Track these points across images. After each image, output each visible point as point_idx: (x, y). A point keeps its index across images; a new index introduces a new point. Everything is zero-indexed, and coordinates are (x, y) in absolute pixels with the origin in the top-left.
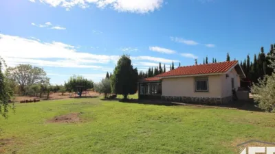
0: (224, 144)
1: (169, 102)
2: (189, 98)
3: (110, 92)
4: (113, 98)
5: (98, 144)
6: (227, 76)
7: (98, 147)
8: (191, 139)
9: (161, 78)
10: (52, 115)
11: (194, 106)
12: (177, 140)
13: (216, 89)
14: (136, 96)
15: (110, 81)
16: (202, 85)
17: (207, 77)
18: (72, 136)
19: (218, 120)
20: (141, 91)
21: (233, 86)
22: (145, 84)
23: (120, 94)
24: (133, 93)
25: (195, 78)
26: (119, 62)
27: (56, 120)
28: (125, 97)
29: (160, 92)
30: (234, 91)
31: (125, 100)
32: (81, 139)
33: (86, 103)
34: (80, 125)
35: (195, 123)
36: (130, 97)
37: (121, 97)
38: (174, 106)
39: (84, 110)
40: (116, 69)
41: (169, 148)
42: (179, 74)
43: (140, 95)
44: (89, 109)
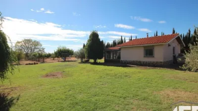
0: (155, 93)
1: (125, 64)
2: (140, 62)
3: (84, 58)
4: (87, 62)
5: (70, 92)
6: (169, 45)
7: (70, 93)
8: (133, 89)
9: (119, 48)
10: (44, 73)
11: (143, 67)
12: (124, 90)
13: (159, 55)
14: (102, 61)
15: (85, 50)
16: (149, 52)
17: (153, 46)
18: (55, 86)
19: (157, 77)
20: (106, 56)
21: (174, 53)
22: (109, 52)
23: (92, 58)
24: (100, 58)
25: (144, 47)
26: (90, 37)
27: (47, 76)
28: (95, 61)
29: (119, 57)
30: (174, 57)
31: (95, 63)
32: (61, 88)
33: (68, 65)
34: (61, 79)
35: (140, 79)
36: (99, 61)
37: (92, 61)
38: (128, 68)
39: (65, 70)
40: (88, 41)
41: (116, 94)
42: (134, 44)
43: (105, 60)
44: (70, 69)
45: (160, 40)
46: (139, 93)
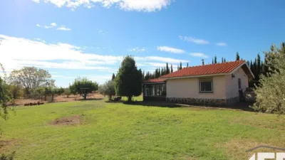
0: (218, 145)
1: (174, 103)
2: (194, 100)
3: (114, 94)
4: (117, 100)
5: (93, 146)
6: (233, 76)
7: (93, 148)
8: (185, 140)
9: (165, 79)
10: (53, 117)
12: (172, 141)
13: (221, 89)
14: (140, 98)
15: (115, 83)
16: (206, 86)
17: (212, 77)
18: (68, 137)
19: (219, 122)
20: (146, 92)
21: (240, 87)
22: (150, 86)
23: (124, 95)
24: (137, 95)
25: (200, 78)
26: (123, 63)
27: (57, 122)
28: (130, 99)
29: (164, 93)
30: (241, 92)
31: (130, 102)
32: (78, 140)
33: (89, 106)
34: (79, 127)
35: (194, 125)
36: (135, 98)
37: (125, 98)
38: (178, 108)
39: (85, 113)
40: (120, 70)
41: (162, 149)
42: (185, 74)
43: (144, 97)
44: (91, 112)
45: (221, 69)
46: (195, 145)
